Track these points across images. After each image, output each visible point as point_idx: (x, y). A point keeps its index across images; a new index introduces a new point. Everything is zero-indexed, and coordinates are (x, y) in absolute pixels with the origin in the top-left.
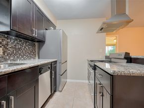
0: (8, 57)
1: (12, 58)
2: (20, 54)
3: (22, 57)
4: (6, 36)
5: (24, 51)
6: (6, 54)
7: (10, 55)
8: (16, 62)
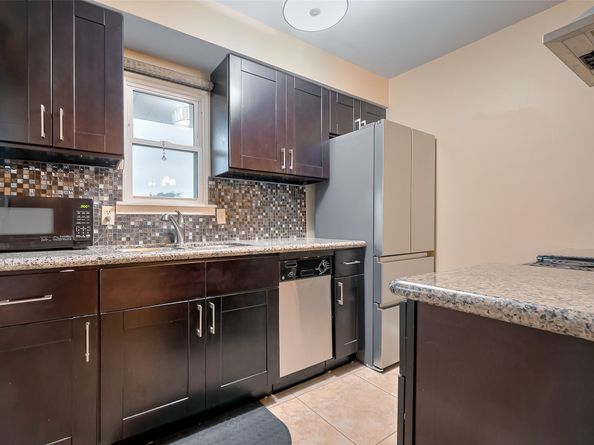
0: (235, 229)
1: (243, 233)
2: (260, 223)
3: (267, 230)
4: (232, 181)
5: (271, 214)
6: (232, 223)
7: (240, 224)
8: (233, 242)
